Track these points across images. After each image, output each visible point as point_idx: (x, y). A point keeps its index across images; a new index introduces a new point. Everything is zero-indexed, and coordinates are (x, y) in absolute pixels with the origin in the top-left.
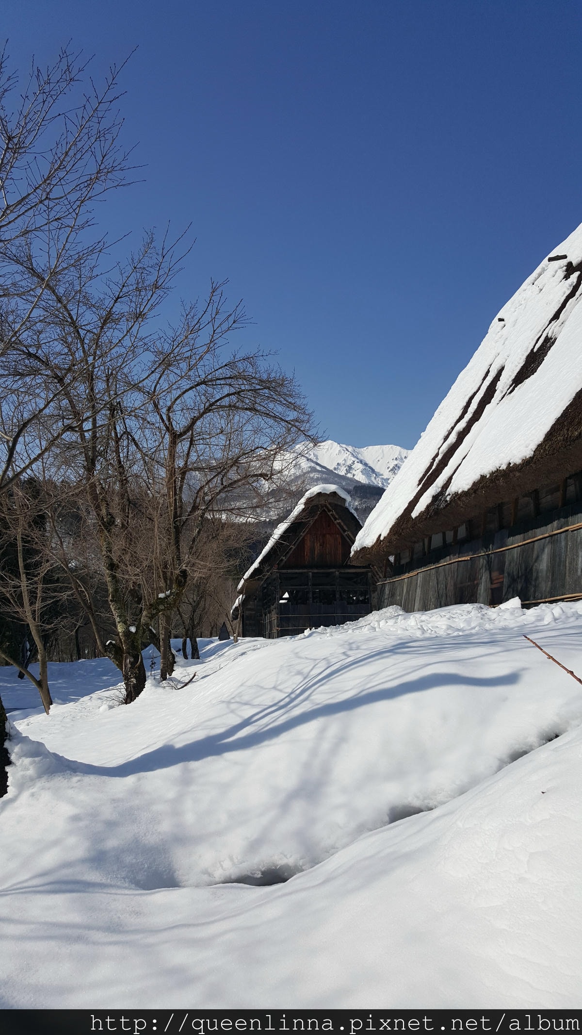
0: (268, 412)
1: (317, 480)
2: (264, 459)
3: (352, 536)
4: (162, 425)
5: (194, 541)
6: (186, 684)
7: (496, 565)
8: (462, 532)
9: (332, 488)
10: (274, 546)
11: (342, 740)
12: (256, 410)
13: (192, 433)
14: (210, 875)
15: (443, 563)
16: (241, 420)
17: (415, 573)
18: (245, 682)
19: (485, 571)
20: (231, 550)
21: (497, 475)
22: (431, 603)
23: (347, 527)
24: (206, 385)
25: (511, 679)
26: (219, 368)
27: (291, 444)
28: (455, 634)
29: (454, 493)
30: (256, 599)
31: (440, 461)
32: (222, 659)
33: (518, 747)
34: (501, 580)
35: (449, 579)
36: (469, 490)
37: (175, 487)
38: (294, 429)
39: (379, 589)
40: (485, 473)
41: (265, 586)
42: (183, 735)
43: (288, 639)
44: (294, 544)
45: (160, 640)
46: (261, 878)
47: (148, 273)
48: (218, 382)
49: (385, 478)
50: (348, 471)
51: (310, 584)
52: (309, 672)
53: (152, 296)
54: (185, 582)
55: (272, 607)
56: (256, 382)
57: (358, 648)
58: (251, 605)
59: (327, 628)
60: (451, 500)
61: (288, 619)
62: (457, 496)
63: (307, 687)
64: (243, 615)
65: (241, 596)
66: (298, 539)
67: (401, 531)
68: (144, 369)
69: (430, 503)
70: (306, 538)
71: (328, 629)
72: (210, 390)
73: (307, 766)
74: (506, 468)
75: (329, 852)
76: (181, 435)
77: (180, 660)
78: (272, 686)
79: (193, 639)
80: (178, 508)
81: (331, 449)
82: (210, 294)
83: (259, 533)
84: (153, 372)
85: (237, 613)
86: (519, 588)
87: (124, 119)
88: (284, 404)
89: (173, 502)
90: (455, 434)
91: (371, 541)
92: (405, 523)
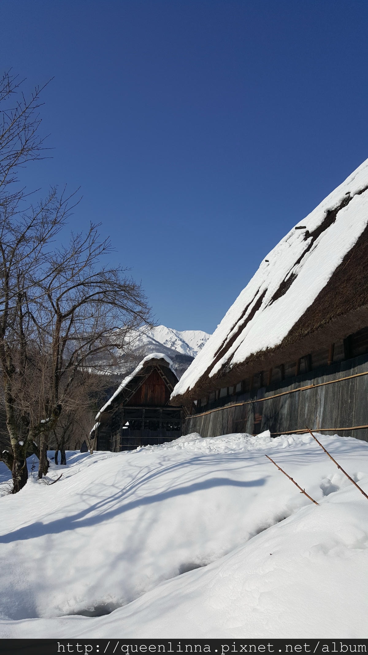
0: (123, 306)
1: (153, 349)
2: (119, 335)
3: (172, 387)
4: (52, 309)
5: (68, 386)
6: (55, 482)
7: (258, 409)
8: (239, 388)
9: (161, 355)
10: (121, 391)
11: (154, 521)
12: (115, 304)
13: (73, 315)
14: (60, 609)
15: (226, 407)
16: (105, 309)
17: (209, 412)
18: (94, 481)
19: (251, 413)
20: (93, 393)
21: (260, 354)
22: (218, 432)
23: (169, 381)
24: (84, 285)
25: (260, 483)
26: (93, 276)
27: (136, 326)
28: (230, 452)
29: (234, 363)
30: (107, 425)
31: (228, 343)
32: (81, 465)
33: (261, 526)
34: (260, 419)
35: (230, 417)
36: (244, 362)
37: (58, 349)
38: (138, 317)
39: (187, 421)
40: (254, 352)
41: (114, 417)
42: (50, 516)
43: (126, 453)
44: (135, 390)
45: (40, 451)
46: (94, 611)
47: (51, 213)
48: (92, 284)
49: (195, 351)
50: (172, 345)
51: (143, 416)
52: (136, 476)
53: (51, 229)
54: (60, 412)
55: (118, 431)
56: (117, 286)
57: (169, 460)
58: (104, 429)
59: (151, 446)
60: (233, 367)
61: (128, 439)
62: (237, 365)
63: (134, 485)
64: (98, 436)
65: (98, 423)
66: (137, 388)
67: (202, 385)
68: (44, 273)
69: (220, 369)
70: (142, 387)
71: (153, 447)
72: (86, 289)
73: (130, 538)
74: (266, 350)
75: (139, 594)
76: (65, 316)
77: (53, 465)
78: (111, 484)
79: (63, 451)
80: (59, 363)
81: (163, 330)
82: (89, 231)
83: (112, 382)
84: (48, 276)
85: (94, 434)
86: (271, 425)
87: (41, 120)
88: (133, 301)
89: (56, 359)
90: (238, 327)
91: (183, 390)
92: (205, 380)
